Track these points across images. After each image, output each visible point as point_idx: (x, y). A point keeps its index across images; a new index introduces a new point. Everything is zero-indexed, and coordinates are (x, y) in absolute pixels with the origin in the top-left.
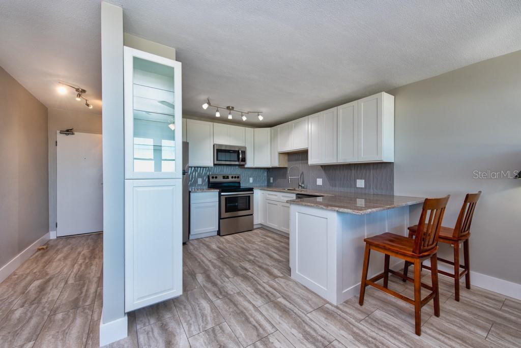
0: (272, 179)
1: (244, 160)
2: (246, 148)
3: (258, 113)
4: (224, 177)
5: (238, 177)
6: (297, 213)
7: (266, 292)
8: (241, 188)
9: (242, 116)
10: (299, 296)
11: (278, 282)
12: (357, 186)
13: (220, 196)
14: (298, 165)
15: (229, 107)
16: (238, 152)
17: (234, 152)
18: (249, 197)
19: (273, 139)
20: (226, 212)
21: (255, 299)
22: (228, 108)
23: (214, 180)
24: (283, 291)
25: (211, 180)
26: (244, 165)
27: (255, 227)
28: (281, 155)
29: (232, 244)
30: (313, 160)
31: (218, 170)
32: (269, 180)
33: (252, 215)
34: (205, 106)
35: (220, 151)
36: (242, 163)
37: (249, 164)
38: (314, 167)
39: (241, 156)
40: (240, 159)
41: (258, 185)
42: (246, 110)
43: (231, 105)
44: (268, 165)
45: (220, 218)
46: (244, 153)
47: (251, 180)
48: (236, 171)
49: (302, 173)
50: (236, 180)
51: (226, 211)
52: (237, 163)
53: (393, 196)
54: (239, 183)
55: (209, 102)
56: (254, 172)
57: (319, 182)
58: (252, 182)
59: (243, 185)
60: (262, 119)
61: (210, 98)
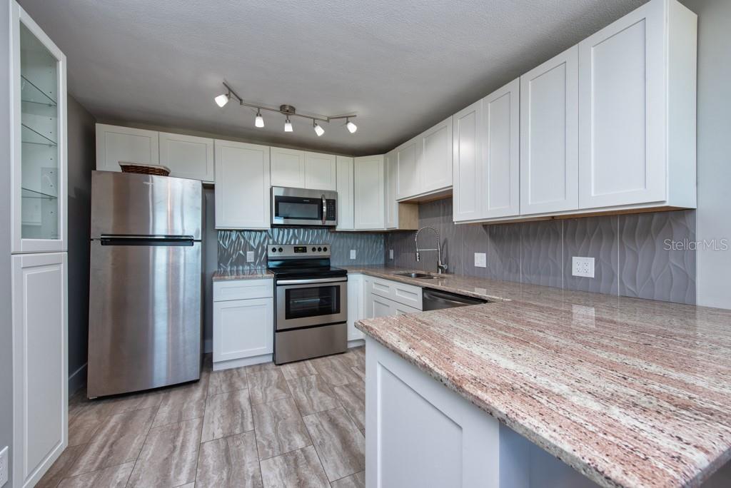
0: (392, 253)
1: (332, 214)
2: (336, 193)
3: (348, 118)
5: (325, 249)
8: (332, 269)
9: (315, 125)
12: (574, 273)
13: (276, 285)
14: (434, 224)
15: (284, 106)
16: (318, 202)
17: (313, 201)
18: (338, 287)
19: (389, 173)
20: (287, 318)
22: (283, 108)
23: (278, 255)
25: (272, 255)
26: (334, 227)
27: (351, 346)
28: (402, 206)
30: (463, 212)
31: (283, 237)
32: (387, 254)
33: (345, 322)
34: (221, 101)
35: (284, 203)
36: (329, 223)
37: (345, 222)
38: (468, 228)
39: (325, 210)
40: (325, 215)
41: (366, 263)
42: (324, 113)
43: (288, 102)
44: (380, 225)
45: (276, 331)
46: (332, 204)
47: (353, 255)
48: (326, 238)
49: (446, 241)
50: (322, 254)
51: (288, 316)
52: (319, 223)
53: (694, 306)
54: (328, 259)
55: (230, 92)
56: (359, 242)
57: (480, 260)
58: (355, 258)
59: (335, 264)
60: (356, 133)
61: (232, 83)
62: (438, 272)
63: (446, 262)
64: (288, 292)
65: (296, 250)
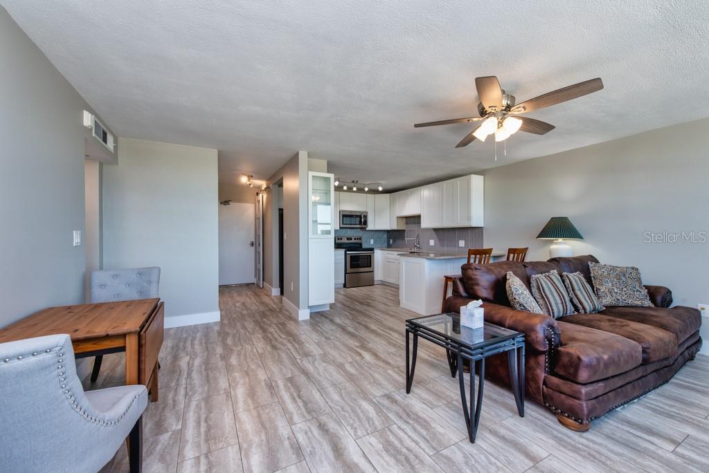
0: (391, 240)
1: (365, 223)
2: (367, 213)
3: (378, 185)
4: (348, 239)
5: (360, 239)
8: (363, 248)
9: (365, 187)
12: (459, 246)
13: (346, 254)
14: (413, 227)
15: (354, 181)
16: (360, 216)
17: (357, 216)
18: (370, 255)
19: (392, 203)
23: (340, 241)
25: (337, 241)
26: (365, 228)
27: (376, 283)
28: (400, 219)
29: (356, 292)
30: (425, 224)
31: (343, 233)
32: (388, 242)
33: (373, 271)
35: (345, 216)
36: (364, 226)
37: (370, 227)
38: (427, 230)
39: (363, 220)
40: (363, 223)
41: (378, 246)
42: (368, 183)
43: (356, 180)
44: (388, 228)
45: (346, 273)
46: (366, 217)
47: (372, 242)
48: (358, 233)
49: (418, 235)
50: (358, 241)
51: (351, 267)
52: (359, 226)
54: (361, 243)
56: (376, 236)
57: (432, 243)
59: (366, 246)
62: (415, 248)
63: (419, 244)
64: (350, 256)
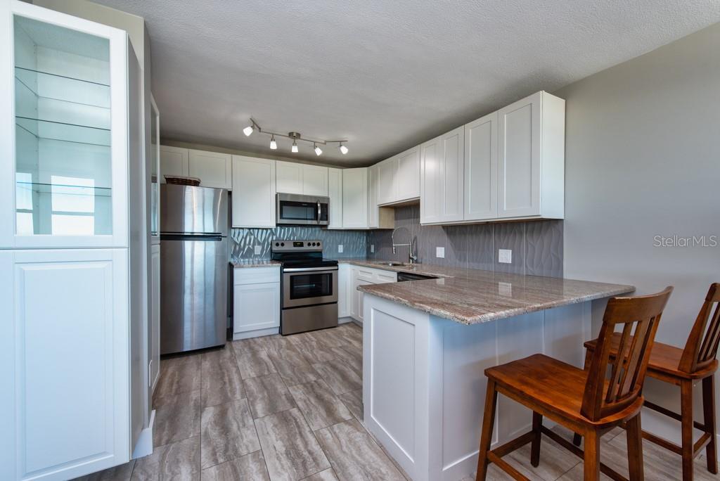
0: (373, 247)
1: (325, 216)
2: (328, 199)
3: (341, 143)
5: (318, 244)
6: (372, 311)
7: (306, 453)
8: (324, 260)
9: (315, 147)
10: (363, 467)
11: (337, 431)
12: (500, 261)
13: (282, 273)
14: (407, 224)
15: (292, 133)
16: (314, 206)
17: (309, 205)
18: (331, 274)
19: (371, 183)
20: (291, 298)
21: (279, 470)
22: (291, 135)
23: (280, 248)
24: (337, 452)
25: (275, 248)
26: (326, 226)
27: (341, 322)
28: (382, 210)
29: (294, 350)
30: (428, 216)
31: (284, 234)
32: (368, 249)
33: (336, 302)
34: (248, 131)
35: (285, 204)
36: (322, 223)
37: (335, 223)
38: (431, 228)
39: (319, 212)
40: (319, 216)
41: (351, 256)
42: (322, 138)
43: (295, 130)
44: (364, 225)
45: (282, 308)
46: (325, 207)
47: (341, 249)
48: (318, 235)
49: (415, 238)
50: (316, 248)
52: (315, 222)
53: (562, 279)
54: (320, 252)
55: (254, 125)
56: (346, 237)
57: (440, 252)
58: (342, 251)
59: (327, 257)
60: (347, 154)
61: (256, 118)
62: (409, 262)
63: (416, 254)
64: (292, 277)
65: (295, 244)
